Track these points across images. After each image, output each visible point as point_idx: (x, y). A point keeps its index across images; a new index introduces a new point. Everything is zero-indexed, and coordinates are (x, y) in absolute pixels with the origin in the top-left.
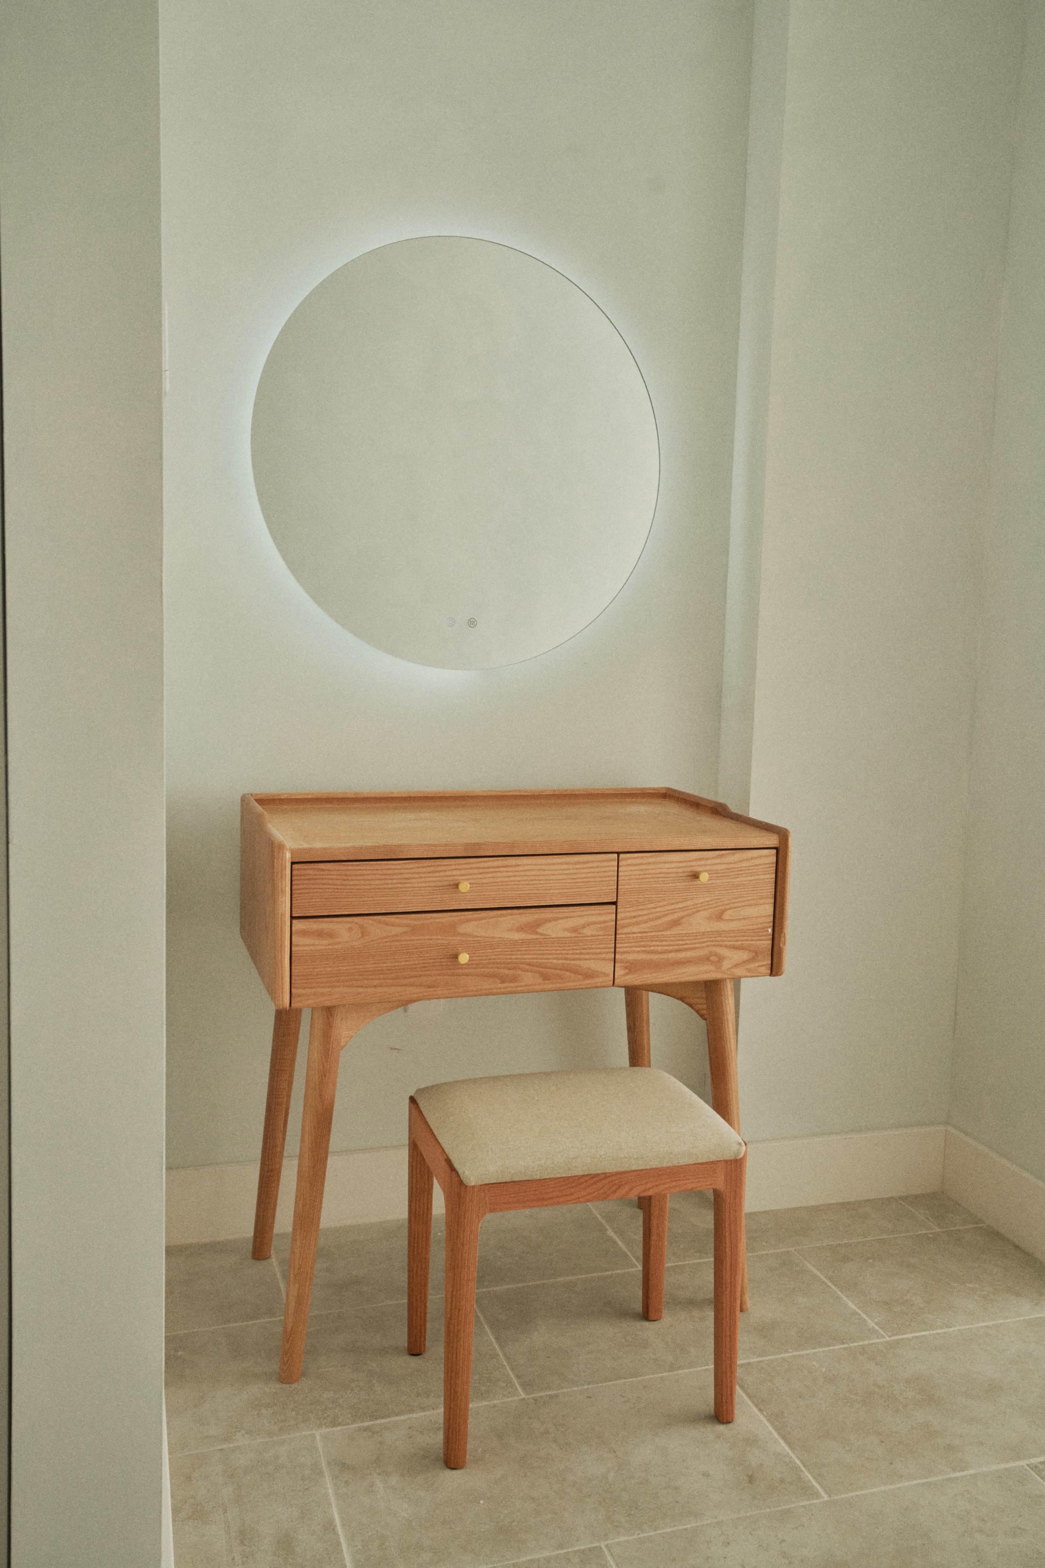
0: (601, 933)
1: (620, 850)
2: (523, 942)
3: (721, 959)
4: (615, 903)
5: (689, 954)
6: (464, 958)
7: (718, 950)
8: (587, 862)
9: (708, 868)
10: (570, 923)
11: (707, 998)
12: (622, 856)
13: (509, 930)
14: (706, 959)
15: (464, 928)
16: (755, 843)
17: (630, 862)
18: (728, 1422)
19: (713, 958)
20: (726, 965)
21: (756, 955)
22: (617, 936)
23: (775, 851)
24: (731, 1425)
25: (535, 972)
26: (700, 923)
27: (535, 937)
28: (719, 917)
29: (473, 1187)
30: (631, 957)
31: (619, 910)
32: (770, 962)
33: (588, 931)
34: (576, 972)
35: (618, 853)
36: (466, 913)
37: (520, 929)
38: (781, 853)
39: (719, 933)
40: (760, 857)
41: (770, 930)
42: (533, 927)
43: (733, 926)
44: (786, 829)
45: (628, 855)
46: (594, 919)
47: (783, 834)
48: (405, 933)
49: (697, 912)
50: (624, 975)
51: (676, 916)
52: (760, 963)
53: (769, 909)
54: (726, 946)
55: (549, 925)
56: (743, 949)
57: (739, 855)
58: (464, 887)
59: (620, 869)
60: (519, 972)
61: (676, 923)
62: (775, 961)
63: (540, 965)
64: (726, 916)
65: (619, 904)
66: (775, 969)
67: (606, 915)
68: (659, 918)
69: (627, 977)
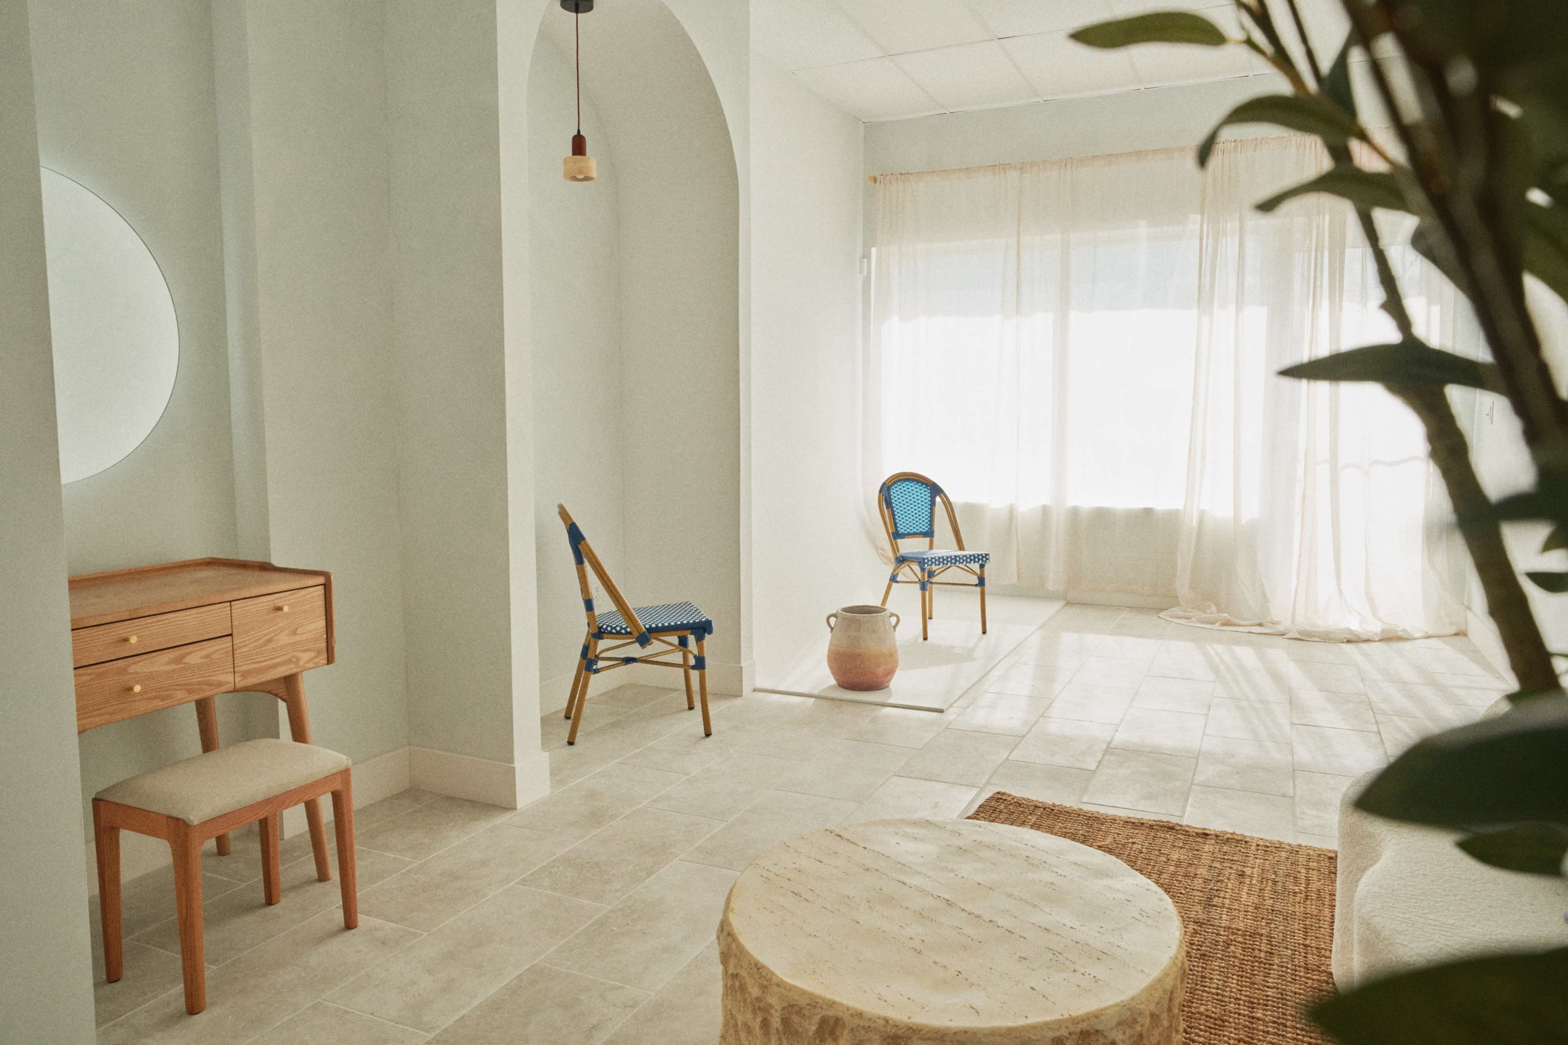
0: (222, 656)
1: (231, 599)
2: (173, 671)
3: (298, 659)
4: (231, 635)
5: (276, 661)
6: (137, 689)
7: (296, 654)
8: (212, 610)
9: (287, 602)
10: (204, 652)
11: (287, 687)
12: (233, 603)
13: (162, 665)
14: (289, 661)
15: (132, 669)
16: (311, 584)
17: (237, 606)
18: (356, 927)
19: (294, 659)
20: (302, 663)
21: (319, 653)
22: (235, 656)
23: (323, 587)
24: (357, 928)
25: (184, 689)
26: (284, 639)
27: (180, 666)
28: (294, 633)
29: (195, 826)
30: (244, 668)
31: (234, 639)
32: (326, 656)
33: (214, 656)
34: (211, 685)
35: (230, 602)
36: (135, 658)
37: (169, 663)
38: (327, 587)
39: (296, 643)
40: (316, 591)
41: (325, 636)
42: (178, 660)
43: (305, 636)
44: (329, 572)
45: (238, 602)
46: (220, 647)
47: (327, 575)
48: (92, 679)
49: (281, 632)
50: (240, 681)
51: (268, 637)
52: (321, 658)
53: (323, 623)
54: (299, 651)
55: (189, 657)
56: (311, 650)
57: (303, 592)
58: (134, 640)
59: (232, 612)
60: (174, 692)
61: (270, 641)
62: (330, 655)
63: (186, 684)
64: (299, 631)
65: (234, 635)
66: (330, 660)
67: (226, 643)
68: (259, 639)
69: (244, 681)
